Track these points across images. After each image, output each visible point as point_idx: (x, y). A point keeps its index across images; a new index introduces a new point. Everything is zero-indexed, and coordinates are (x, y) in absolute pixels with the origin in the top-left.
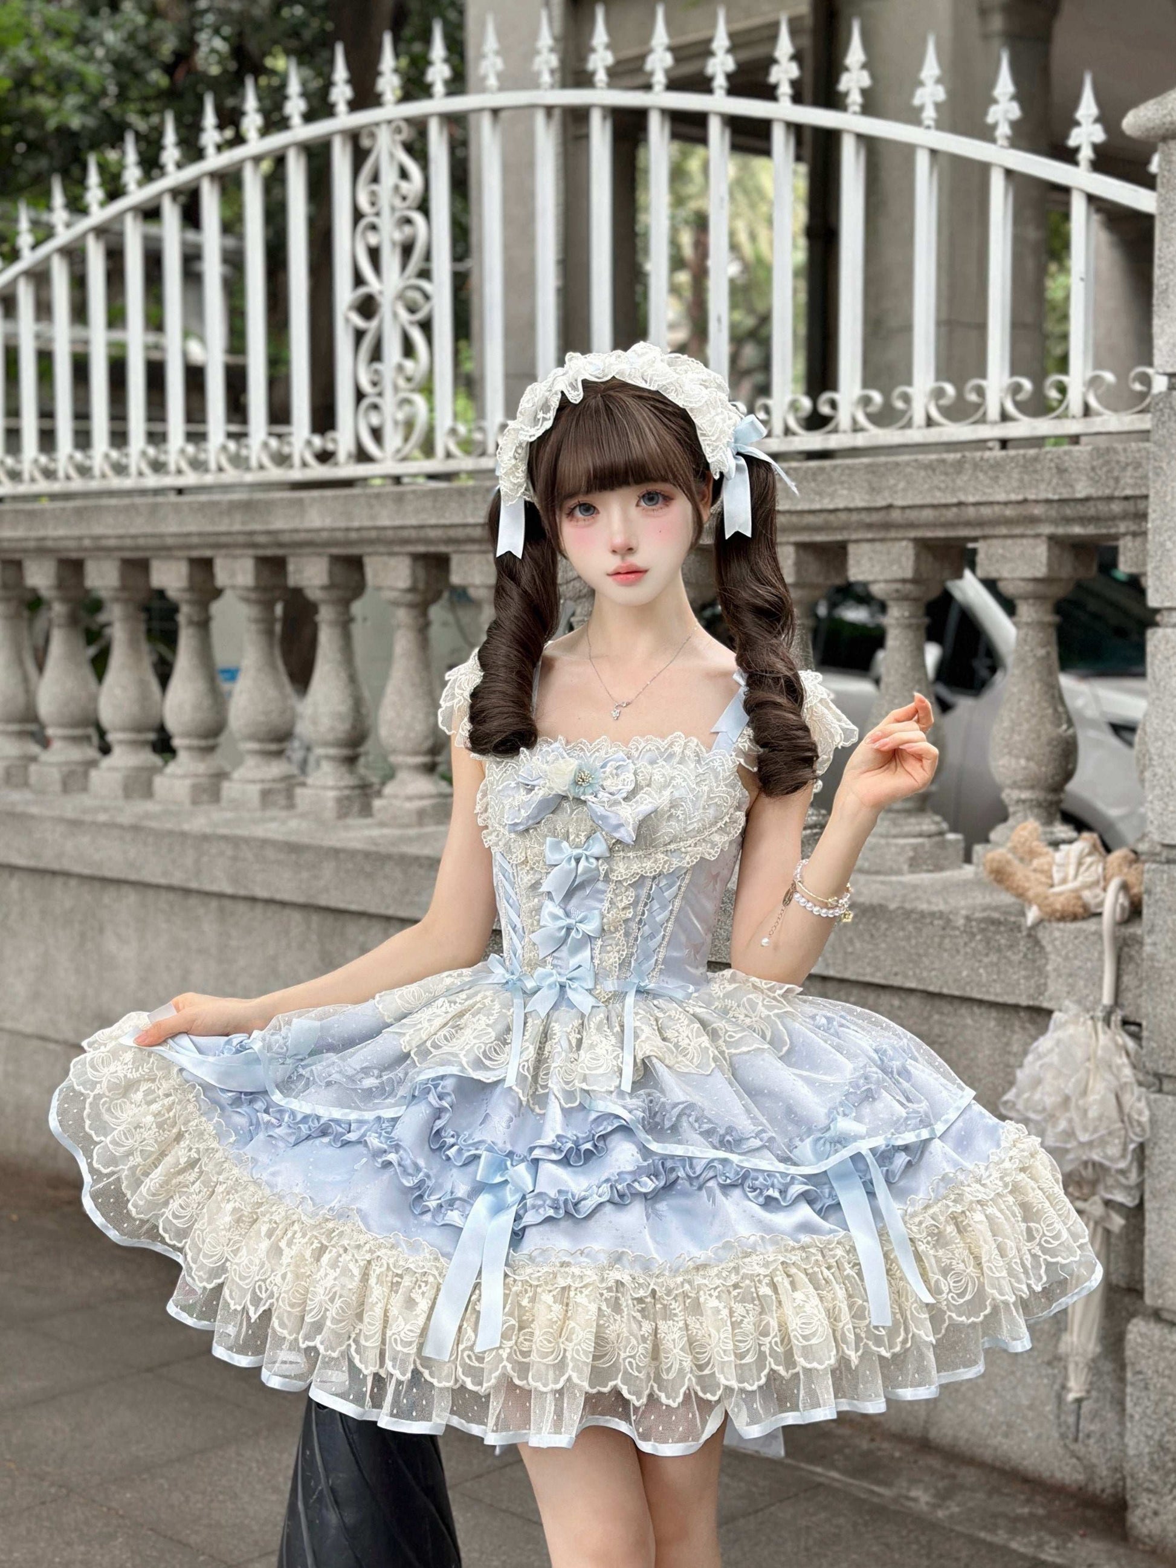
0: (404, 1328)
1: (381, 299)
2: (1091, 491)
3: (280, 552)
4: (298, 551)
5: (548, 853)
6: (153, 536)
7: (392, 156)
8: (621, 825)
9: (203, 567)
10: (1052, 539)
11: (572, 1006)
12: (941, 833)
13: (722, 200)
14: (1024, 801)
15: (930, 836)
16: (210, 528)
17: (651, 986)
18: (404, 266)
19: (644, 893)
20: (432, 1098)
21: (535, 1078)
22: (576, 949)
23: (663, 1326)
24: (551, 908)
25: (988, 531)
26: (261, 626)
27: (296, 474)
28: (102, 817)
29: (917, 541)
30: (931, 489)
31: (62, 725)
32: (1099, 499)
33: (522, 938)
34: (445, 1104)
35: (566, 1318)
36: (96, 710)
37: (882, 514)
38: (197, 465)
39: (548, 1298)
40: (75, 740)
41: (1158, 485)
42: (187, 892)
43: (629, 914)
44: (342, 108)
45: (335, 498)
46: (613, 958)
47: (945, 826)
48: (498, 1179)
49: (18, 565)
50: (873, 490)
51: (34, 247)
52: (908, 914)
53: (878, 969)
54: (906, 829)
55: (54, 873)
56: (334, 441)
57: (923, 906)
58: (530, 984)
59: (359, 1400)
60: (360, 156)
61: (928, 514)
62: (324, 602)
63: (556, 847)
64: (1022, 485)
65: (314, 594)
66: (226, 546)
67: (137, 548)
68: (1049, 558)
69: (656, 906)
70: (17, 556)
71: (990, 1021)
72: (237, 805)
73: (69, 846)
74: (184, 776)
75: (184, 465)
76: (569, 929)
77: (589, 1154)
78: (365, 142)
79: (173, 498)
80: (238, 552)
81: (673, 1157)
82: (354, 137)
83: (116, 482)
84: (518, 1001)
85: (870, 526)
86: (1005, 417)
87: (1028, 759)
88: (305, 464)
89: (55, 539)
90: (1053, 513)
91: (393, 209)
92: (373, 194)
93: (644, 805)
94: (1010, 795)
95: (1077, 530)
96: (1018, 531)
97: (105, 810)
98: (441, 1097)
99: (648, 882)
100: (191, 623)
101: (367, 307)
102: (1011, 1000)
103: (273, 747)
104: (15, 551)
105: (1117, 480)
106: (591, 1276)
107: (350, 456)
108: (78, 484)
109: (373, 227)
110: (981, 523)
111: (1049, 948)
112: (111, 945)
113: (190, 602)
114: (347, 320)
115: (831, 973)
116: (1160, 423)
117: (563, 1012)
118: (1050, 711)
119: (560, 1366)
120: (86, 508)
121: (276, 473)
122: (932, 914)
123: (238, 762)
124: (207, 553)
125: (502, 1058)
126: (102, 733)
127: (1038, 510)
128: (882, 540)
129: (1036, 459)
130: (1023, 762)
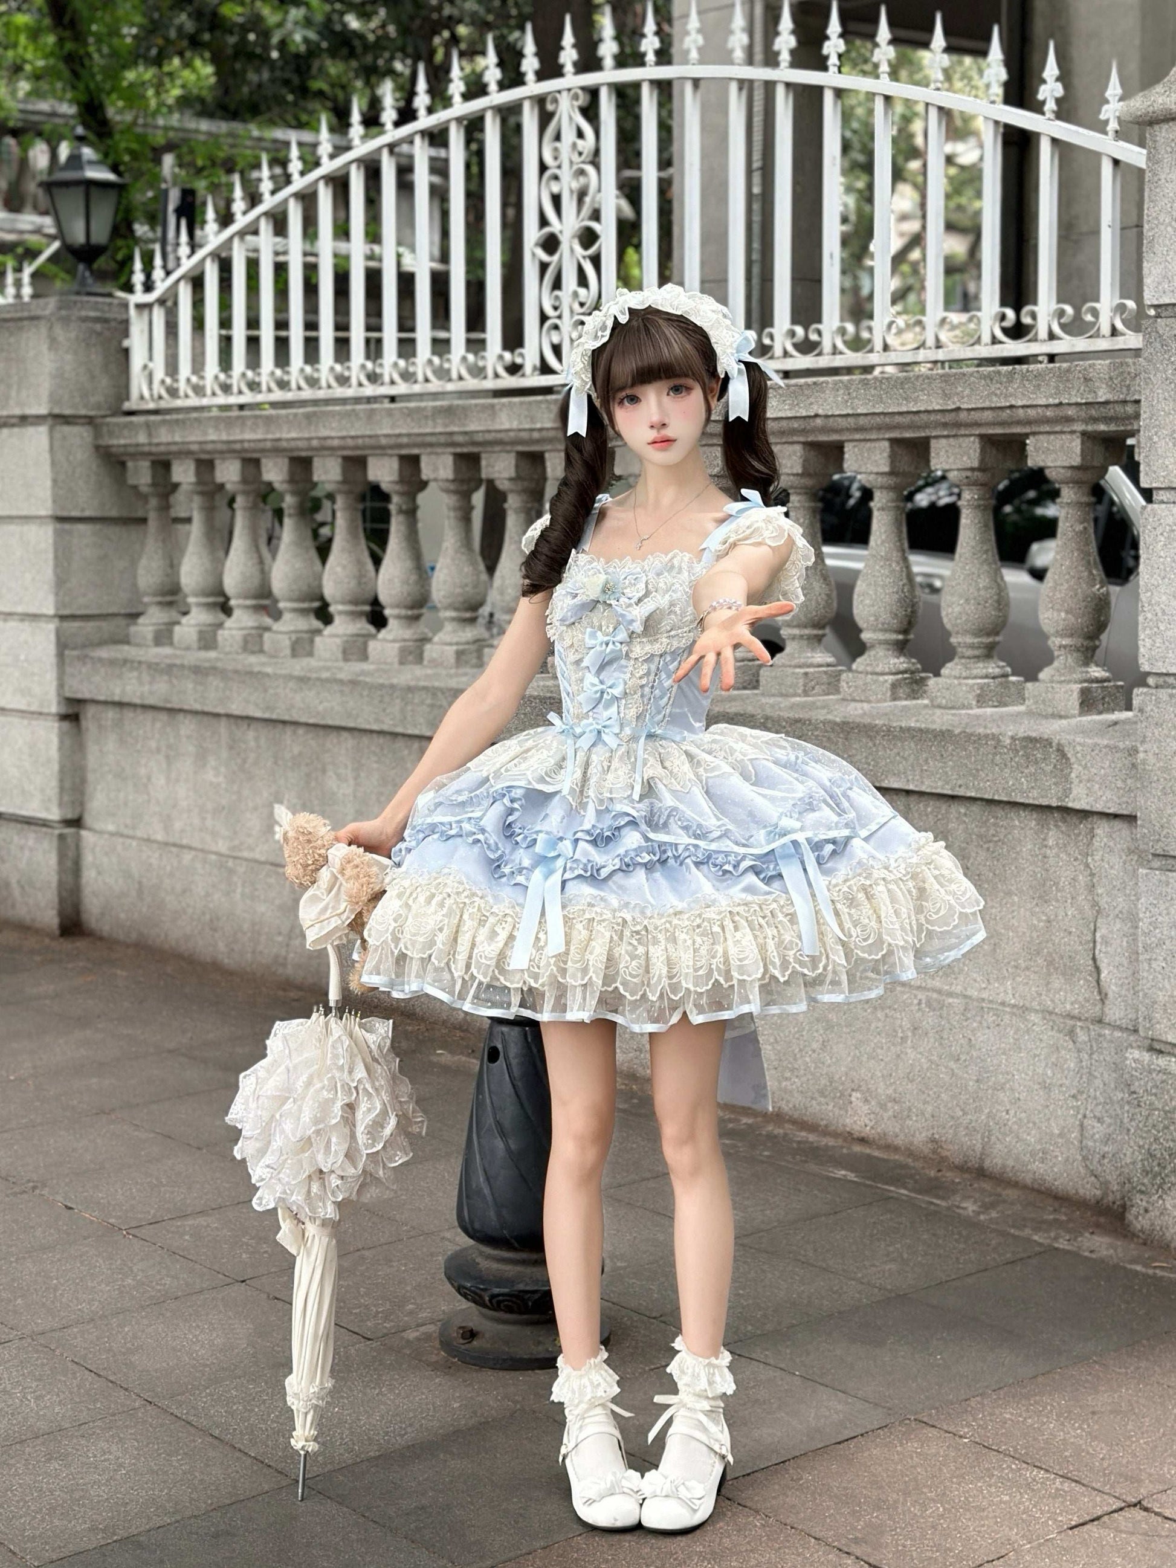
0: (488, 950)
1: (561, 238)
2: (1109, 397)
3: (475, 450)
4: (489, 449)
5: (587, 640)
6: (370, 437)
7: (571, 118)
8: (633, 621)
9: (410, 463)
10: (1084, 434)
11: (605, 744)
12: (1005, 676)
13: (834, 158)
14: (1065, 647)
15: (994, 678)
16: (416, 431)
17: (659, 732)
18: (579, 210)
19: (653, 667)
20: (506, 801)
21: (582, 792)
22: (607, 706)
23: (651, 949)
24: (590, 678)
25: (1035, 429)
26: (459, 514)
27: (490, 384)
28: (325, 675)
29: (982, 437)
30: (988, 395)
31: (291, 600)
32: (1116, 402)
33: (572, 701)
34: (516, 805)
35: (590, 939)
36: (320, 586)
37: (953, 414)
38: (408, 376)
39: (579, 926)
40: (303, 612)
41: (1148, 392)
42: (395, 735)
43: (644, 681)
44: (530, 77)
45: (521, 403)
46: (632, 713)
47: (1009, 670)
48: (552, 854)
49: (257, 462)
50: (946, 396)
51: (273, 192)
52: (969, 736)
53: (947, 783)
54: (975, 672)
55: (284, 722)
56: (522, 355)
57: (981, 730)
58: (578, 730)
59: (451, 993)
60: (545, 118)
61: (988, 416)
62: (512, 491)
63: (593, 636)
64: (1058, 393)
65: (503, 485)
66: (431, 445)
67: (357, 448)
68: (1082, 450)
69: (663, 676)
70: (255, 455)
71: (1032, 821)
72: (435, 664)
73: (298, 698)
74: (394, 641)
75: (396, 377)
76: (602, 693)
77: (608, 840)
78: (550, 107)
79: (387, 405)
80: (439, 450)
81: (665, 843)
82: (540, 101)
83: (340, 392)
84: (570, 741)
85: (945, 425)
86: (1052, 336)
87: (1067, 612)
88: (497, 376)
89: (288, 440)
90: (1083, 414)
91: (571, 162)
92: (556, 150)
93: (648, 606)
94: (1055, 642)
95: (1102, 427)
96: (1058, 428)
97: (328, 669)
98: (512, 801)
99: (657, 659)
100: (400, 511)
101: (551, 244)
102: (1044, 802)
103: (468, 615)
104: (254, 451)
105: (1128, 387)
106: (608, 915)
107: (535, 368)
108: (307, 394)
109: (556, 178)
110: (1029, 422)
111: (1073, 760)
112: (332, 783)
113: (401, 494)
114: (534, 255)
115: (911, 787)
116: (1148, 343)
117: (599, 748)
118: (1086, 574)
119: (585, 971)
120: (315, 413)
121: (472, 383)
122: (986, 736)
123: (438, 627)
124: (415, 451)
125: (559, 777)
126: (325, 605)
127: (1070, 412)
128: (954, 436)
129: (1068, 370)
130: (1063, 615)
